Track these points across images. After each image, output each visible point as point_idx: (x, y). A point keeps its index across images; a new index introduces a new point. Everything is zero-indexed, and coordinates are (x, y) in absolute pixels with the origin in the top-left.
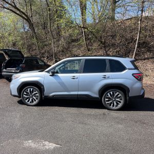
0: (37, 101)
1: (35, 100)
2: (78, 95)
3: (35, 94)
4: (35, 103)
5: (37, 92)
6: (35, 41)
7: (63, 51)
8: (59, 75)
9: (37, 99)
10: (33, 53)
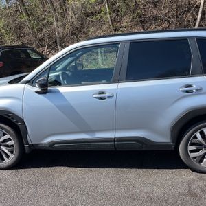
0: (12, 157)
1: (8, 156)
2: (114, 140)
3: (5, 141)
4: (7, 161)
5: (8, 136)
6: (24, 18)
7: (73, 34)
8: (62, 89)
9: (12, 152)
10: (26, 40)
